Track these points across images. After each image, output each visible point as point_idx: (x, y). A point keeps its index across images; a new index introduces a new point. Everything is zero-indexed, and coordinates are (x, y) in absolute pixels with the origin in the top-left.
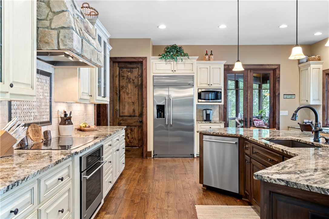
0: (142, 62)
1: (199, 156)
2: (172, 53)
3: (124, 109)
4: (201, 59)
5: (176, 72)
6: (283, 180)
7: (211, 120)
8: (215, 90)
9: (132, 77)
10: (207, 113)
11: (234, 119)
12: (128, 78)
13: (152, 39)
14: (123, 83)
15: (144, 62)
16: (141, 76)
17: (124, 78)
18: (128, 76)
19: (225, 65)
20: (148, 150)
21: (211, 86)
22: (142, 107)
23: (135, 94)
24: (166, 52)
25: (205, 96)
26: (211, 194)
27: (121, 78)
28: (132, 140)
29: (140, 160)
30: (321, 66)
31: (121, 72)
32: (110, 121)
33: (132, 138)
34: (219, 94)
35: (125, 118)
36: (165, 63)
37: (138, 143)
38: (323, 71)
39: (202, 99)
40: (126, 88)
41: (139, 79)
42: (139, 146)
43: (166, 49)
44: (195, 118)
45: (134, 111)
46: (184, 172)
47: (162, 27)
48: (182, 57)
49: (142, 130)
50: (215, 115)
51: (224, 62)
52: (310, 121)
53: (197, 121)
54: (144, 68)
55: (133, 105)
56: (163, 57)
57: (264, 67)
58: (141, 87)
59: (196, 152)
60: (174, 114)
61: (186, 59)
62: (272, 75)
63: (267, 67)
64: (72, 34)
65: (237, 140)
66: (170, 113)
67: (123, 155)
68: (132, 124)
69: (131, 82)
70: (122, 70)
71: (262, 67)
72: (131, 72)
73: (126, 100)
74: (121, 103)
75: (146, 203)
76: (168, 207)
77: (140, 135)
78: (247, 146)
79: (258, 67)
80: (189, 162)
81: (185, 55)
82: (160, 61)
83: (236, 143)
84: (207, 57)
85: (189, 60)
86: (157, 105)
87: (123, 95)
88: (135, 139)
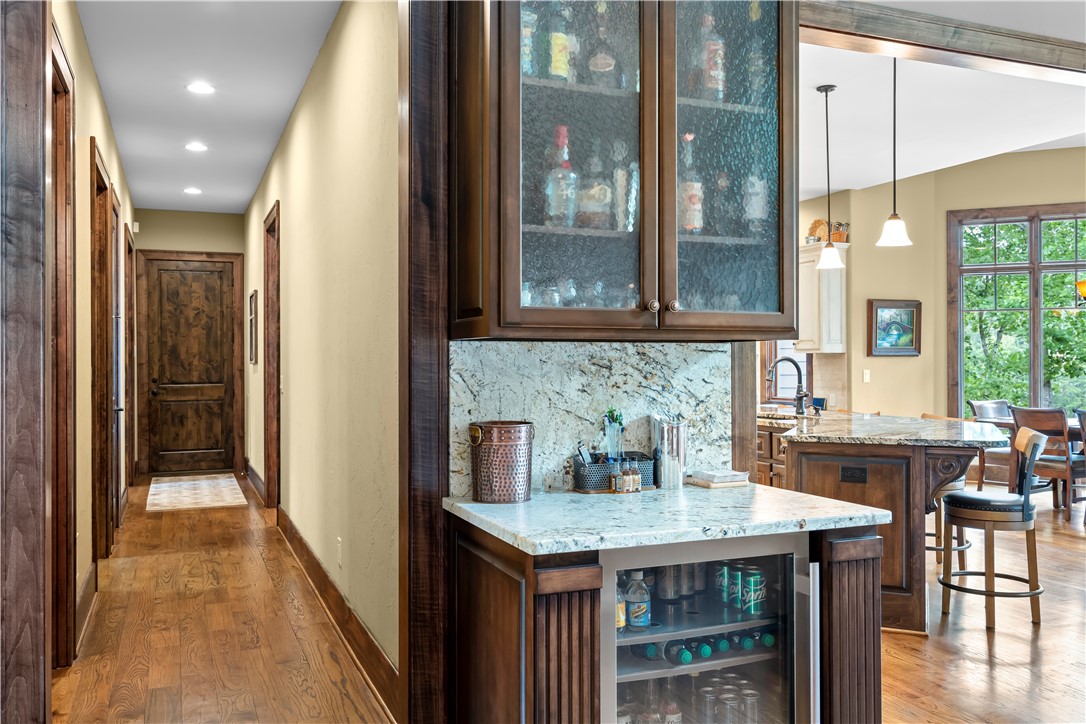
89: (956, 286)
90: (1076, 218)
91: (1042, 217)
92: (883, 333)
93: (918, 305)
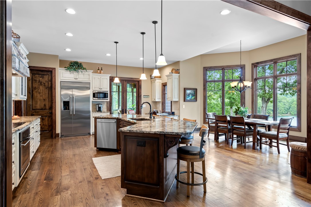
0: (52, 71)
1: (94, 134)
2: (74, 67)
3: (37, 104)
4: (95, 72)
5: (78, 80)
6: (128, 130)
7: (101, 111)
8: (104, 92)
9: (43, 81)
10: (99, 106)
11: (117, 110)
12: (40, 82)
13: (59, 56)
14: (36, 85)
15: (53, 71)
16: (51, 81)
17: (36, 82)
18: (40, 80)
19: (110, 77)
20: (57, 132)
21: (101, 89)
22: (52, 103)
23: (46, 94)
24: (70, 66)
25: (97, 95)
26: (101, 152)
27: (34, 82)
28: (44, 126)
29: (50, 140)
30: (161, 81)
31: (33, 77)
32: (24, 113)
33: (44, 125)
34: (106, 95)
35: (38, 110)
36: (69, 73)
37: (48, 128)
38: (162, 84)
39: (95, 98)
40: (38, 89)
41: (49, 83)
42: (49, 130)
43: (70, 64)
44: (91, 109)
45: (45, 105)
46: (84, 143)
47: (68, 50)
48: (82, 70)
49: (52, 119)
50: (104, 108)
51: (110, 75)
52: (156, 110)
53: (92, 111)
54: (53, 75)
55: (44, 101)
56: (68, 69)
57: (133, 79)
58: (51, 89)
59: (92, 131)
60: (76, 107)
61: (85, 71)
62: (137, 84)
63: (135, 79)
64: (15, 59)
65: (116, 120)
66: (73, 107)
67: (39, 136)
68: (43, 114)
69: (42, 84)
70: (34, 76)
71: (131, 79)
72: (43, 78)
73: (38, 98)
74: (34, 100)
75: (60, 162)
76: (75, 161)
77: (50, 122)
78: (121, 123)
79: (130, 79)
80: (87, 138)
81: (84, 69)
82: (66, 71)
83: (115, 122)
84: (99, 71)
85: (87, 72)
86: (63, 101)
87: (35, 94)
88: (46, 125)
89: (205, 85)
90: (232, 69)
91: (225, 69)
92: (188, 96)
93: (196, 89)
